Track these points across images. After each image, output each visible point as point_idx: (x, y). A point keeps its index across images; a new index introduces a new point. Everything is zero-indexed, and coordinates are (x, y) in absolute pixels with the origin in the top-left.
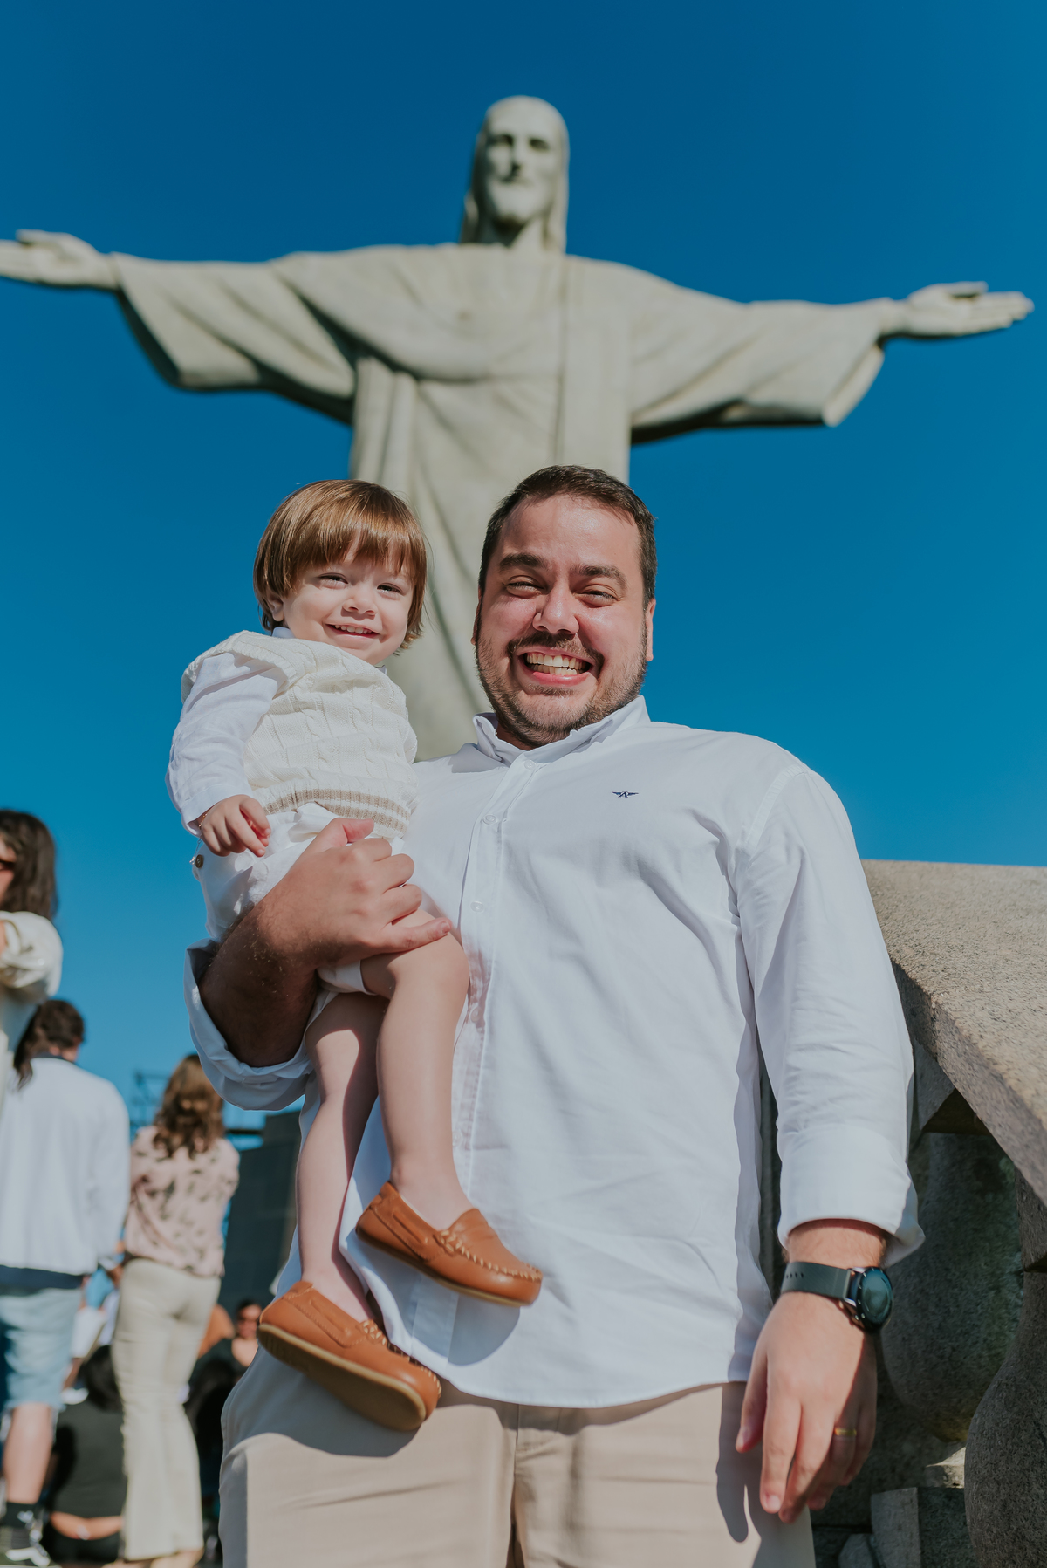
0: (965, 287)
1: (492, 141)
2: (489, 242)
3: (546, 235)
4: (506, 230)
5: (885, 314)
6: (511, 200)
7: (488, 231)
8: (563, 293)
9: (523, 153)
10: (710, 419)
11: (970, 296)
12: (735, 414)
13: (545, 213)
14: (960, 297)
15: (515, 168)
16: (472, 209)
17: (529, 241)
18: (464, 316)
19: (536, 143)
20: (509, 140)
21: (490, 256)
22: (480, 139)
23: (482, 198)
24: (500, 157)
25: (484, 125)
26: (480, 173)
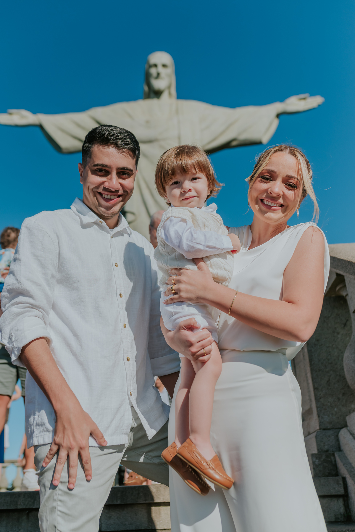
0: (302, 96)
1: (150, 66)
2: (153, 98)
3: (170, 94)
4: (157, 94)
5: (278, 107)
6: (158, 84)
7: (152, 95)
8: (177, 112)
9: (161, 69)
10: (227, 146)
11: (304, 99)
12: (234, 143)
13: (169, 87)
14: (301, 99)
15: (158, 74)
16: (146, 88)
17: (165, 96)
18: (147, 122)
19: (164, 66)
20: (156, 66)
21: (153, 102)
22: (146, 66)
23: (149, 84)
24: (153, 71)
25: (147, 62)
26: (148, 76)
